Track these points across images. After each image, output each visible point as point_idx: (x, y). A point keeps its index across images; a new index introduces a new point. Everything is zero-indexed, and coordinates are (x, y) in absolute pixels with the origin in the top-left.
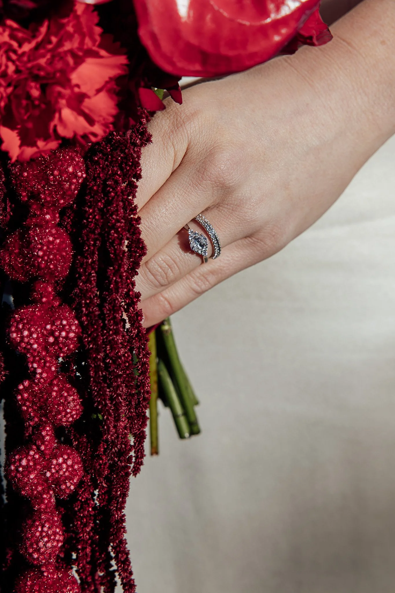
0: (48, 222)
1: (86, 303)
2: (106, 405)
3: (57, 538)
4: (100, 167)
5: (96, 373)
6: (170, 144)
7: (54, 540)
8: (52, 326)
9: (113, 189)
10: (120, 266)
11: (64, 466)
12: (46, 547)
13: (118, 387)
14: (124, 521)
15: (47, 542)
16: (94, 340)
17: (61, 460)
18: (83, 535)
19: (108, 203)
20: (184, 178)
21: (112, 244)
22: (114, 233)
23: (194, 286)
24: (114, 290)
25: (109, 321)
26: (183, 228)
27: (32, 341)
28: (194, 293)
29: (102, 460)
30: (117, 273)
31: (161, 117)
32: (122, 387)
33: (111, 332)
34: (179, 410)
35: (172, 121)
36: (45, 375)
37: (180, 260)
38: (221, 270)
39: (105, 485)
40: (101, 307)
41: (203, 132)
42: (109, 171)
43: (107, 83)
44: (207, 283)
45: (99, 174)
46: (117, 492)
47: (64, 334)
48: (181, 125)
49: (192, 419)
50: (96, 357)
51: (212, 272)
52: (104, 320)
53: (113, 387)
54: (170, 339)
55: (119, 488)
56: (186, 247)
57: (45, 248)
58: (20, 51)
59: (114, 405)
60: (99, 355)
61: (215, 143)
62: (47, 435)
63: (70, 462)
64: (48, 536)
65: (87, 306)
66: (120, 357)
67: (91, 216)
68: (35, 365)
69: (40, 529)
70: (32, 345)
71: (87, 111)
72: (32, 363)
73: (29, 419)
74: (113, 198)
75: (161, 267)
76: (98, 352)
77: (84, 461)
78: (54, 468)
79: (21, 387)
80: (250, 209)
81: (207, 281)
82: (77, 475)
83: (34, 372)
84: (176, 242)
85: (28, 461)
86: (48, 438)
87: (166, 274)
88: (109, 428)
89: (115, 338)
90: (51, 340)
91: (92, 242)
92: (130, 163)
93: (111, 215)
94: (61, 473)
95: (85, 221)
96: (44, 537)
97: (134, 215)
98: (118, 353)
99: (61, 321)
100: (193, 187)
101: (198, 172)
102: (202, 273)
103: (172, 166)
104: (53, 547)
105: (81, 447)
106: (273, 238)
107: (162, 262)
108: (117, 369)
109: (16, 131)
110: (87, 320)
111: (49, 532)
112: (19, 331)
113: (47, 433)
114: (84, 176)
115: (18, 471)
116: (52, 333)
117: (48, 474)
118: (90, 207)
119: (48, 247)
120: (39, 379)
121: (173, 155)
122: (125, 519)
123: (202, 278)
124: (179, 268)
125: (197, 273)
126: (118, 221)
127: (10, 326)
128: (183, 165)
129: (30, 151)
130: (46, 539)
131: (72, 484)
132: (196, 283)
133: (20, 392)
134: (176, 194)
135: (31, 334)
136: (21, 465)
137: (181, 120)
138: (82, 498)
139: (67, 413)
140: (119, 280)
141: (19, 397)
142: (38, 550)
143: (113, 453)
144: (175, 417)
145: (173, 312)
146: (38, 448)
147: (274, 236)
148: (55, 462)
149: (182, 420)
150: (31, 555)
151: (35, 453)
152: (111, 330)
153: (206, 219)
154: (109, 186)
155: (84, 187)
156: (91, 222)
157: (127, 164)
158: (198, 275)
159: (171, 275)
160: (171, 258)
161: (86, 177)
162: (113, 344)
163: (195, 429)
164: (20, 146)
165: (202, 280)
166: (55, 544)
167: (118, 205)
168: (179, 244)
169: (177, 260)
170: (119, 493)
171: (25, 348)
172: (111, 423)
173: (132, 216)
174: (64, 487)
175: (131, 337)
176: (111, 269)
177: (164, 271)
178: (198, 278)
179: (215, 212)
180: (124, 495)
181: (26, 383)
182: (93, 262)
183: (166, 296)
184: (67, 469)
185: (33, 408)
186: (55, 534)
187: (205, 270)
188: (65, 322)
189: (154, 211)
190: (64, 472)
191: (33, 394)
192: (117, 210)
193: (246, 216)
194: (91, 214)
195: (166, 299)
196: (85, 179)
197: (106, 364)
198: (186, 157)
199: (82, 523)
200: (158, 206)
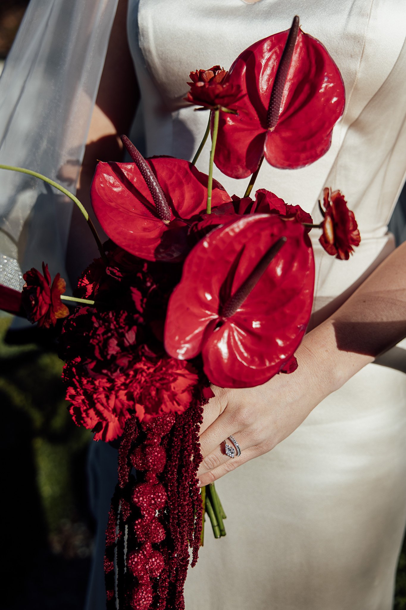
0: (155, 443)
1: (170, 485)
2: (177, 536)
3: (149, 599)
4: (182, 418)
5: (173, 521)
6: (219, 403)
7: (148, 600)
8: (154, 496)
9: (188, 430)
10: (188, 468)
11: (155, 563)
12: (143, 604)
13: (184, 527)
14: (183, 592)
15: (144, 601)
16: (173, 504)
17: (154, 560)
18: (163, 595)
19: (185, 436)
20: (225, 419)
21: (185, 457)
22: (186, 452)
23: (227, 468)
24: (184, 480)
25: (181, 494)
26: (223, 442)
27: (144, 503)
28: (226, 471)
29: (174, 560)
30: (186, 471)
31: (215, 388)
32: (185, 527)
33: (182, 501)
34: (215, 523)
35: (220, 391)
36: (149, 518)
37: (221, 458)
38: (240, 461)
39: (175, 573)
40: (178, 487)
41: (236, 397)
42: (186, 420)
43: (187, 387)
44: (233, 467)
45: (182, 421)
46: (180, 577)
47: (159, 500)
48: (225, 393)
49: (222, 528)
50: (174, 513)
51: (236, 462)
52: (178, 494)
53: (181, 528)
54: (213, 488)
55: (181, 575)
56: (224, 451)
57: (153, 458)
58: (148, 372)
59: (181, 536)
60: (175, 511)
61: (241, 403)
62: (148, 547)
63: (158, 561)
64: (144, 598)
65: (171, 487)
66: (185, 513)
67: (176, 443)
68: (145, 513)
69: (141, 594)
70: (143, 504)
71: (177, 399)
72: (143, 511)
73: (140, 538)
74: (187, 434)
75: (211, 461)
76: (174, 510)
77: (164, 561)
78: (150, 564)
79: (137, 522)
80: (257, 435)
81: (233, 466)
82: (161, 567)
83: (144, 516)
84: (219, 449)
85: (138, 559)
86: (148, 548)
87: (213, 464)
88: (178, 548)
89: (183, 503)
90: (153, 502)
91: (176, 455)
92: (197, 416)
93: (186, 443)
94: (154, 566)
95: (173, 444)
96: (143, 599)
97: (198, 441)
98: (184, 510)
99: (158, 494)
100: (229, 424)
101: (232, 417)
102: (231, 462)
103: (219, 413)
104: (147, 604)
105: (164, 553)
106: (267, 446)
107: (211, 458)
108: (184, 518)
109: (143, 406)
110: (170, 494)
111: (145, 596)
112: (138, 498)
113: (148, 546)
114: (174, 422)
115: (132, 564)
116: (153, 499)
117: (147, 567)
118: (176, 438)
119: (154, 458)
120: (146, 520)
121: (220, 408)
122: (183, 591)
123: (231, 464)
124: (220, 462)
125: (228, 462)
126: (189, 446)
127: (134, 494)
128: (225, 413)
129: (149, 417)
130: (143, 600)
131: (158, 573)
132: (228, 467)
133: (137, 525)
134: (220, 427)
135: (143, 499)
136: (134, 561)
137: (225, 391)
138: (163, 577)
139: (158, 538)
140: (187, 475)
141: (136, 527)
142: (139, 605)
143: (180, 560)
144: (213, 527)
145: (216, 480)
146: (143, 552)
147: (267, 445)
148: (151, 560)
149: (217, 529)
150: (136, 607)
151: (142, 555)
152: (182, 499)
153: (234, 438)
154: (186, 428)
155: (174, 428)
156: (176, 445)
157: (195, 417)
158: (229, 463)
159: (215, 464)
160: (216, 456)
161: (175, 422)
162: (183, 506)
163: (223, 533)
164: (145, 414)
165: (231, 466)
166: (148, 602)
167: (189, 438)
168: (221, 450)
169: (219, 458)
170: (181, 578)
171: (140, 505)
172: (179, 545)
173: (196, 442)
174: (154, 574)
175: (193, 501)
176: (184, 470)
177: (212, 462)
178: (229, 464)
179: (239, 434)
180: (184, 579)
181: (140, 521)
182: (176, 464)
183: (212, 472)
184: (156, 564)
185: (142, 533)
186: (148, 597)
187: (233, 461)
188: (160, 494)
189: (208, 435)
190: (155, 566)
191: (143, 526)
192: (189, 441)
193: (254, 438)
194: (176, 441)
195: (212, 474)
196: (175, 424)
197: (179, 516)
198: (226, 409)
199: (162, 590)
200: (211, 432)
